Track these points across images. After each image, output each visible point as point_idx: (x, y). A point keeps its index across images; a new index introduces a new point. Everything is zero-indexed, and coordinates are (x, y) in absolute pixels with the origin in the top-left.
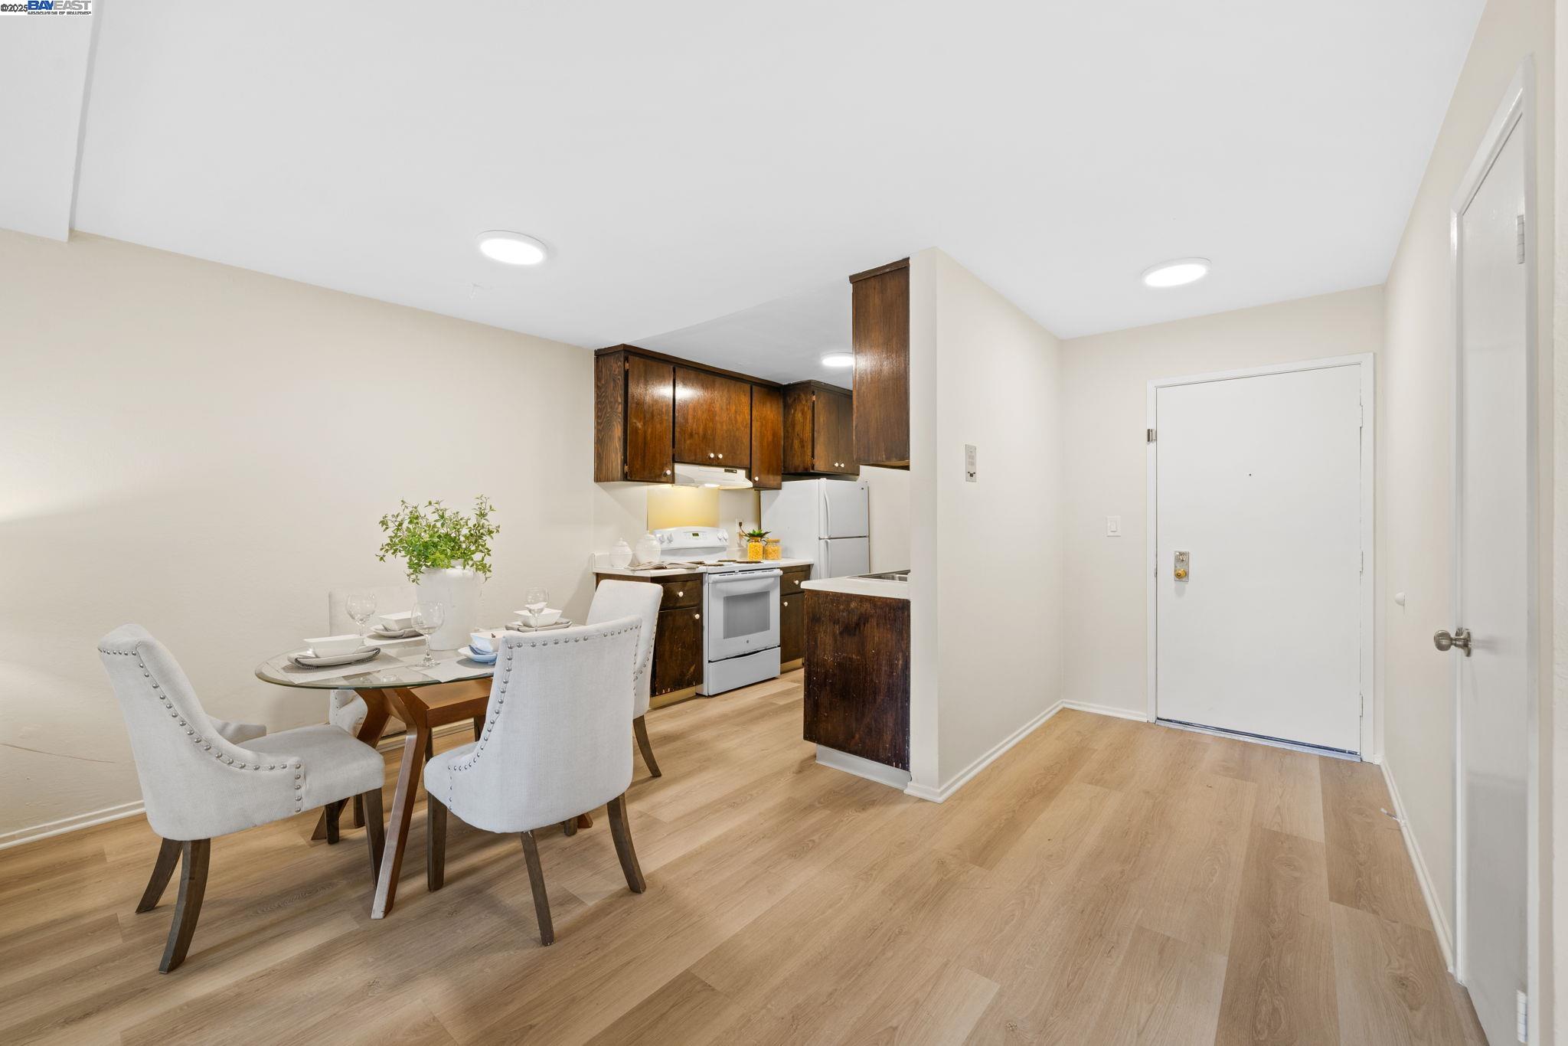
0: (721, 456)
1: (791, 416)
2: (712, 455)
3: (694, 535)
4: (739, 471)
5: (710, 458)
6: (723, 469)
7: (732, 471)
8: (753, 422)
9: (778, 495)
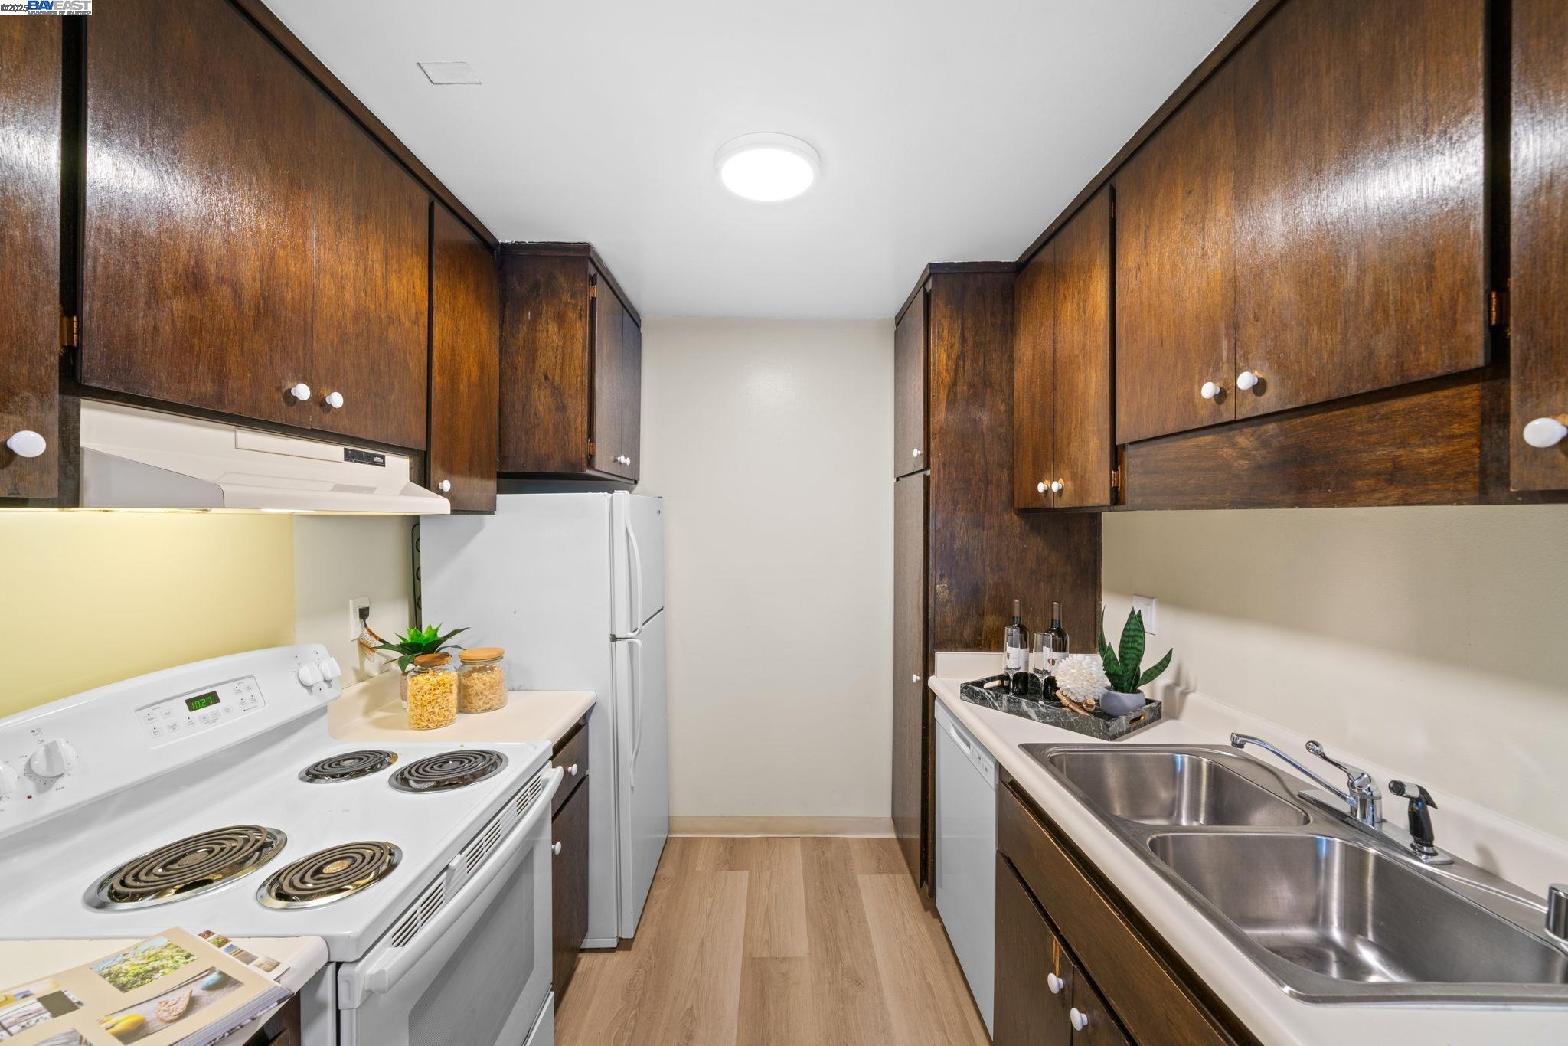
0: (336, 400)
1: (524, 329)
2: (303, 392)
3: (193, 704)
4: (390, 459)
5: (291, 400)
6: (338, 451)
7: (369, 459)
8: (434, 314)
9: (479, 528)
